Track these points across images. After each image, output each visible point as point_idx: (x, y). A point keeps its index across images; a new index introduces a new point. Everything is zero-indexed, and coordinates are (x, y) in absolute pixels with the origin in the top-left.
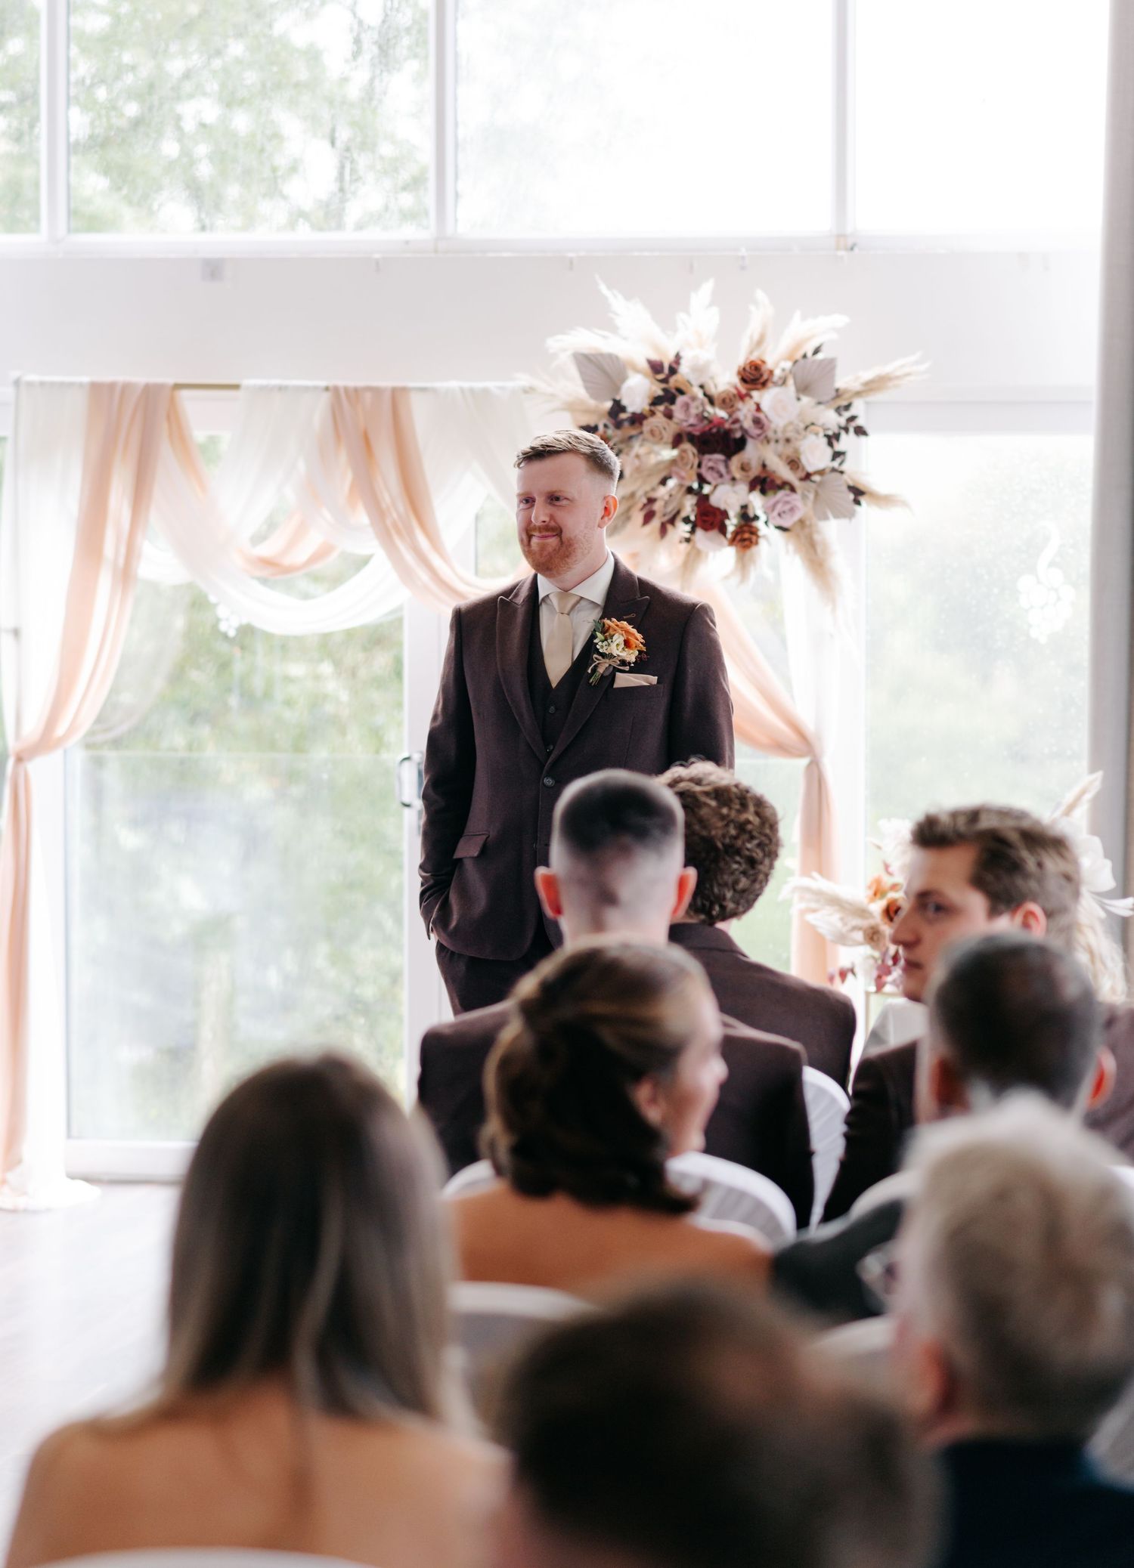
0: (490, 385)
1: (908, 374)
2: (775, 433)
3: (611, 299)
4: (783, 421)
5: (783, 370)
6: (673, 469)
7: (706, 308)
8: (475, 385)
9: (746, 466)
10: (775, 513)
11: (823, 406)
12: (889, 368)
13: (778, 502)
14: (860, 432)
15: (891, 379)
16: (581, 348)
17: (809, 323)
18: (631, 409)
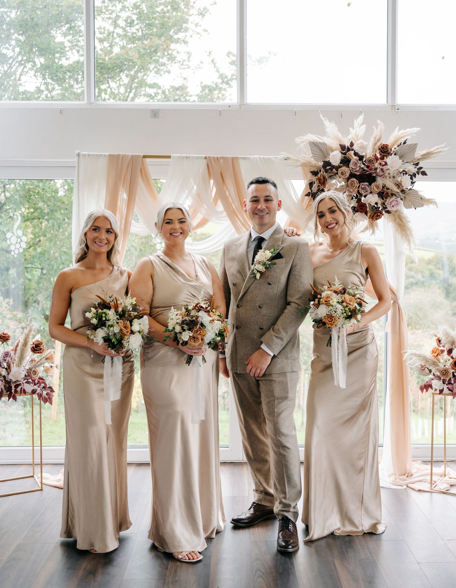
0: (271, 157)
1: (440, 152)
2: (389, 174)
3: (324, 121)
4: (395, 169)
5: (395, 149)
6: (347, 188)
7: (360, 126)
8: (265, 157)
9: (378, 187)
10: (391, 205)
11: (408, 164)
12: (432, 150)
13: (393, 201)
14: (424, 173)
15: (433, 154)
16: (312, 140)
17: (402, 131)
18: (334, 164)
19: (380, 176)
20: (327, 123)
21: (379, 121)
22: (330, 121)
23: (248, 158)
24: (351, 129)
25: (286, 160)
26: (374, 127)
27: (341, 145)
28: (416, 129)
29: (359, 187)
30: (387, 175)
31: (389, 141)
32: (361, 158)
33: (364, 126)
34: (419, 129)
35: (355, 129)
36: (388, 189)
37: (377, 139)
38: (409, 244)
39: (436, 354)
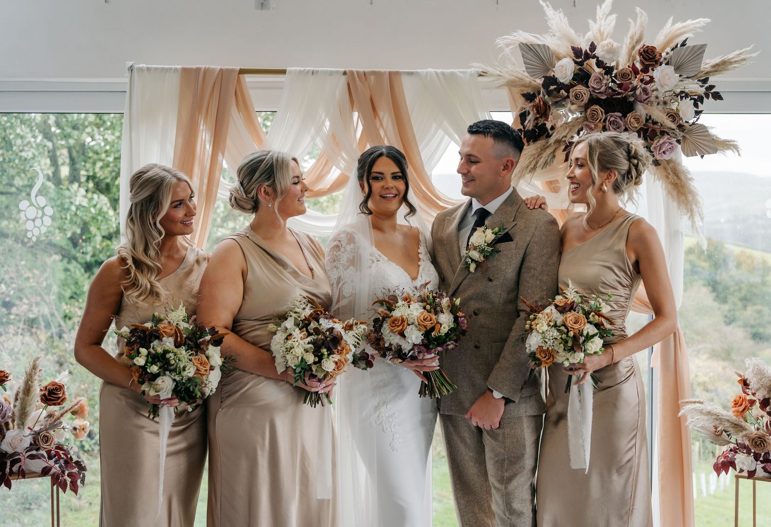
0: (456, 71)
1: (744, 60)
2: (657, 97)
3: (545, 8)
4: (667, 89)
5: (667, 53)
6: (585, 123)
7: (607, 16)
8: (445, 71)
9: (637, 120)
10: (662, 151)
11: (690, 80)
12: (730, 56)
13: (664, 143)
14: (717, 96)
15: (731, 63)
16: (525, 42)
17: (679, 25)
18: (562, 81)
19: (641, 102)
20: (550, 12)
21: (638, 10)
22: (555, 8)
23: (418, 73)
24: (590, 21)
25: (480, 75)
26: (630, 20)
27: (573, 48)
28: (702, 21)
29: (605, 121)
30: (653, 99)
31: (657, 41)
32: (609, 70)
33: (614, 16)
34: (708, 20)
35: (598, 22)
36: (655, 123)
37: (635, 40)
38: (692, 217)
39: (741, 408)
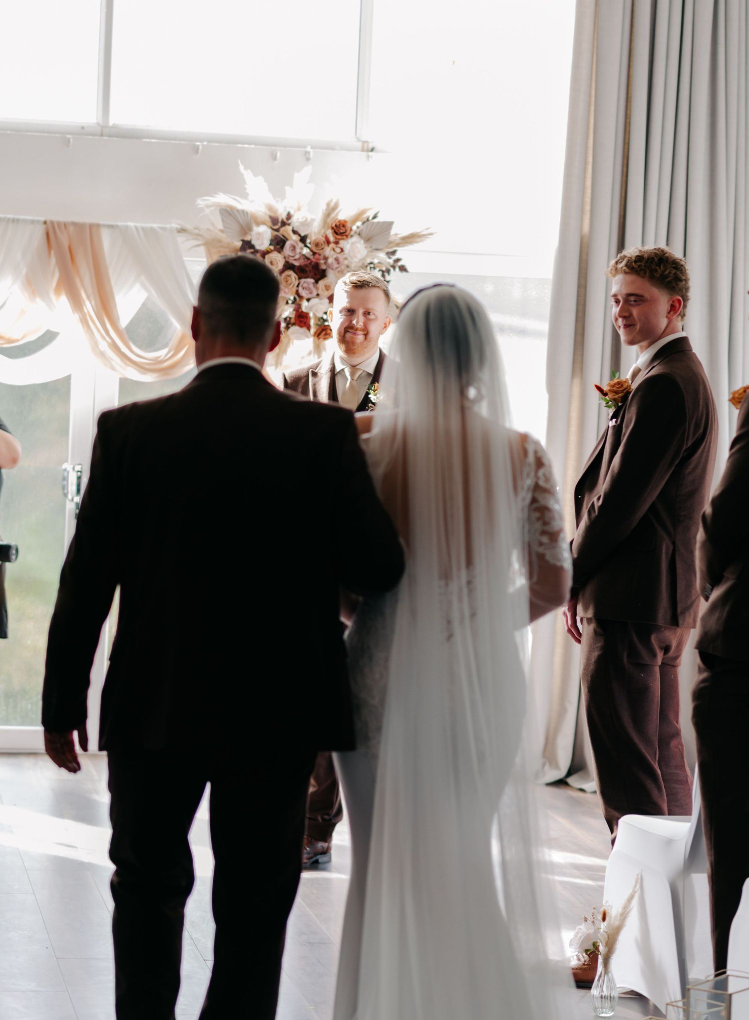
0: (155, 226)
2: (347, 267)
3: (245, 175)
4: (357, 259)
5: (358, 227)
7: (305, 184)
8: (145, 226)
9: (327, 288)
11: (379, 252)
12: (419, 230)
14: (403, 269)
15: (419, 236)
16: (224, 205)
18: (258, 247)
19: (332, 269)
20: (249, 178)
23: (117, 226)
24: (287, 188)
27: (271, 217)
29: (298, 286)
30: (343, 268)
31: (349, 215)
32: (303, 238)
33: (312, 185)
35: (294, 190)
